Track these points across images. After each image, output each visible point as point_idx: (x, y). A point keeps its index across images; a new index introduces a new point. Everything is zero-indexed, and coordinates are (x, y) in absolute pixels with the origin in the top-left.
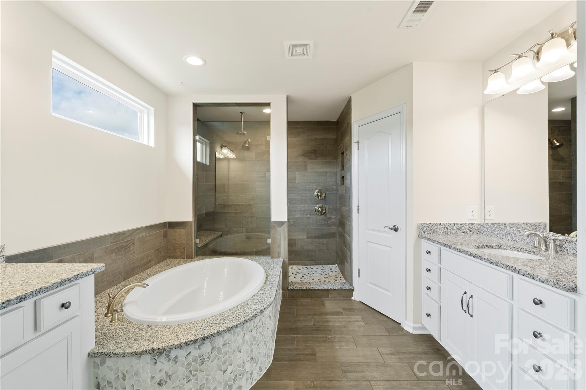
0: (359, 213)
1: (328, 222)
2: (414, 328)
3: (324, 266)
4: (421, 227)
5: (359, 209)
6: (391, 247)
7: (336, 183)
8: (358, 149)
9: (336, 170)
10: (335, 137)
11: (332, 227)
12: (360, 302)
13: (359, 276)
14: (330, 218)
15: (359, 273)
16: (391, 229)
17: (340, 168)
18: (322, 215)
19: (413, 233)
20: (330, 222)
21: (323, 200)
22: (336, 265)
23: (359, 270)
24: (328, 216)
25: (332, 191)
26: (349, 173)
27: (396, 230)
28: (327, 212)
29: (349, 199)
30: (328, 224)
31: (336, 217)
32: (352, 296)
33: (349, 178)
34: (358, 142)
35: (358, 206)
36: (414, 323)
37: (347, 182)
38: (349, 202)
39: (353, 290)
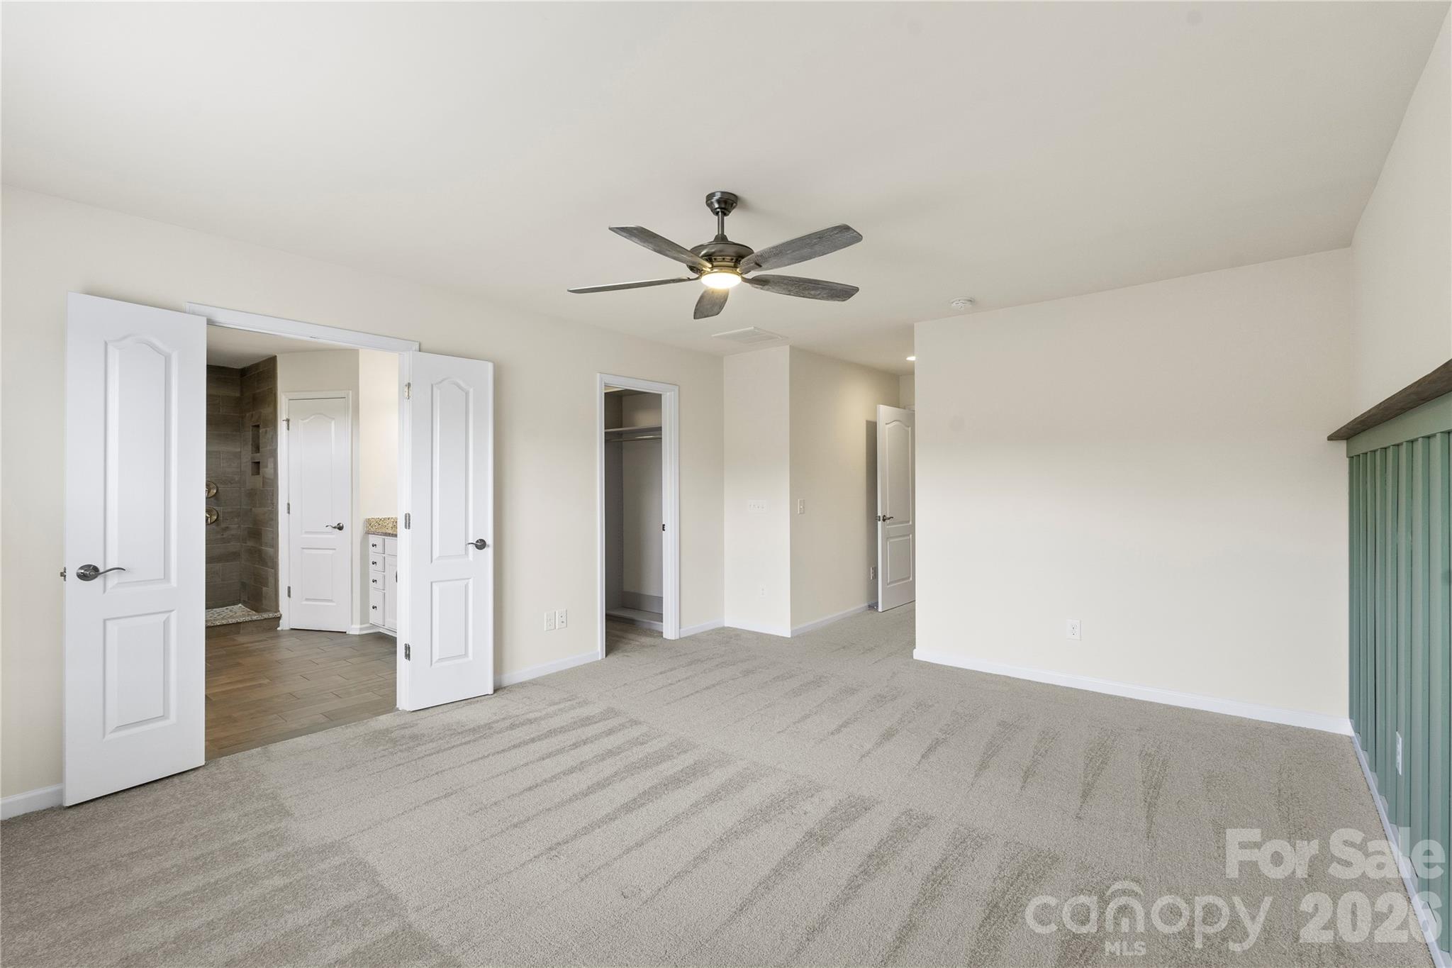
0: (289, 513)
1: (223, 535)
2: (361, 629)
3: (214, 610)
4: (369, 522)
5: (289, 509)
6: (335, 549)
7: (239, 470)
8: (288, 429)
9: (239, 450)
10: (238, 395)
11: (232, 543)
12: (292, 629)
13: (289, 596)
14: (227, 529)
15: (289, 592)
16: (335, 528)
17: (249, 447)
18: (211, 523)
19: (359, 529)
20: (226, 535)
21: (212, 499)
22: (240, 605)
23: (289, 588)
24: (223, 525)
25: (231, 483)
26: (271, 460)
27: (340, 528)
28: (221, 518)
29: (273, 495)
30: (224, 538)
31: (239, 527)
32: (279, 626)
33: (271, 465)
34: (288, 420)
35: (289, 504)
36: (361, 624)
37: (268, 471)
38: (272, 500)
39: (279, 618)
